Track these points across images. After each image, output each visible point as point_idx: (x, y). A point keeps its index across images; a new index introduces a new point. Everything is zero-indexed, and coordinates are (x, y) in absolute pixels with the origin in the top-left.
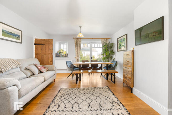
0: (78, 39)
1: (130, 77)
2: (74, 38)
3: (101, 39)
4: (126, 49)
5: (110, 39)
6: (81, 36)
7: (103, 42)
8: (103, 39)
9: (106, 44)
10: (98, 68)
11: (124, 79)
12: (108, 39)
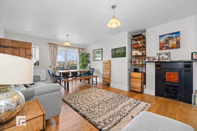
0: (54, 45)
1: (109, 77)
2: (48, 43)
3: (78, 48)
4: (101, 59)
5: (85, 49)
6: (68, 45)
7: (79, 52)
8: (80, 48)
9: (83, 54)
10: (78, 75)
11: (104, 80)
12: (84, 49)
